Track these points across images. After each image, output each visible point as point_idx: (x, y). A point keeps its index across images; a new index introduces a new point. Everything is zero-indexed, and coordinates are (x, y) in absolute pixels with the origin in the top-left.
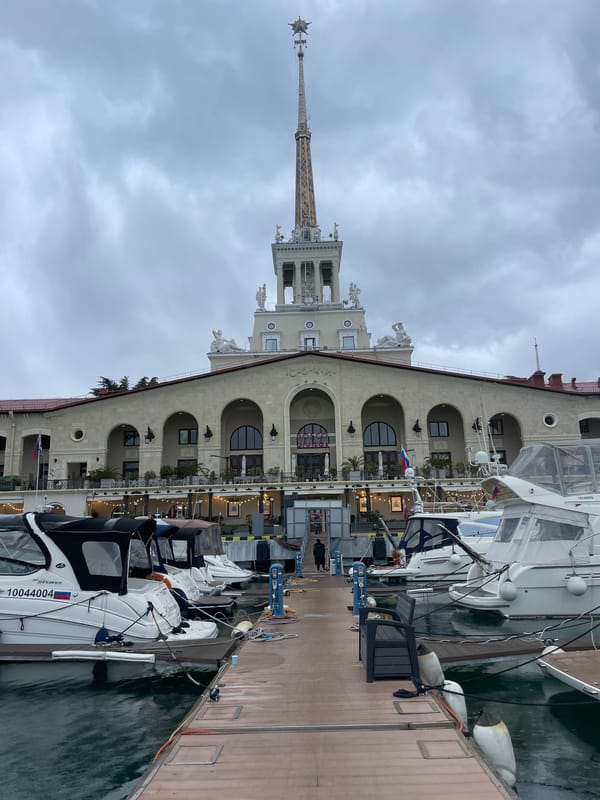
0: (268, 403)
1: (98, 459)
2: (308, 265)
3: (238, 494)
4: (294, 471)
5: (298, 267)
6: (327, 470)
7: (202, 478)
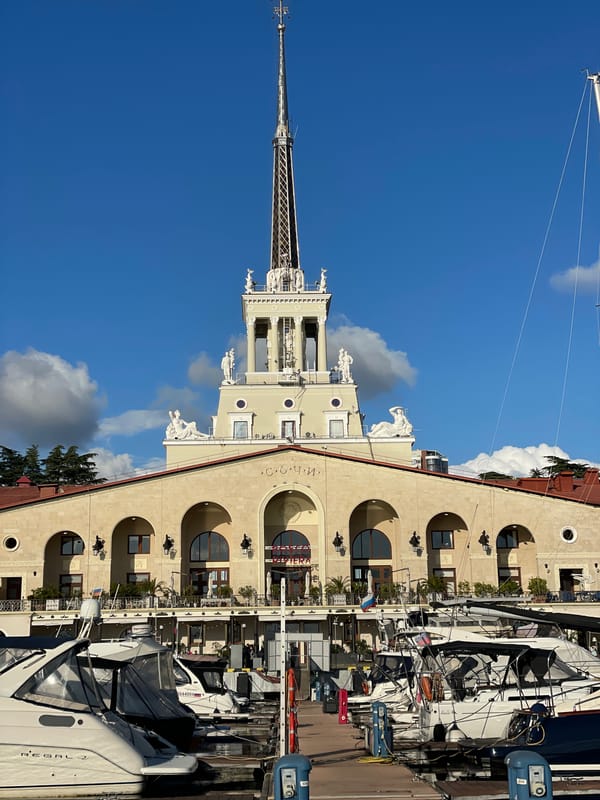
0: (238, 508)
1: (35, 573)
2: (287, 319)
3: (206, 619)
4: (268, 592)
5: (274, 323)
6: (307, 591)
7: (163, 598)
